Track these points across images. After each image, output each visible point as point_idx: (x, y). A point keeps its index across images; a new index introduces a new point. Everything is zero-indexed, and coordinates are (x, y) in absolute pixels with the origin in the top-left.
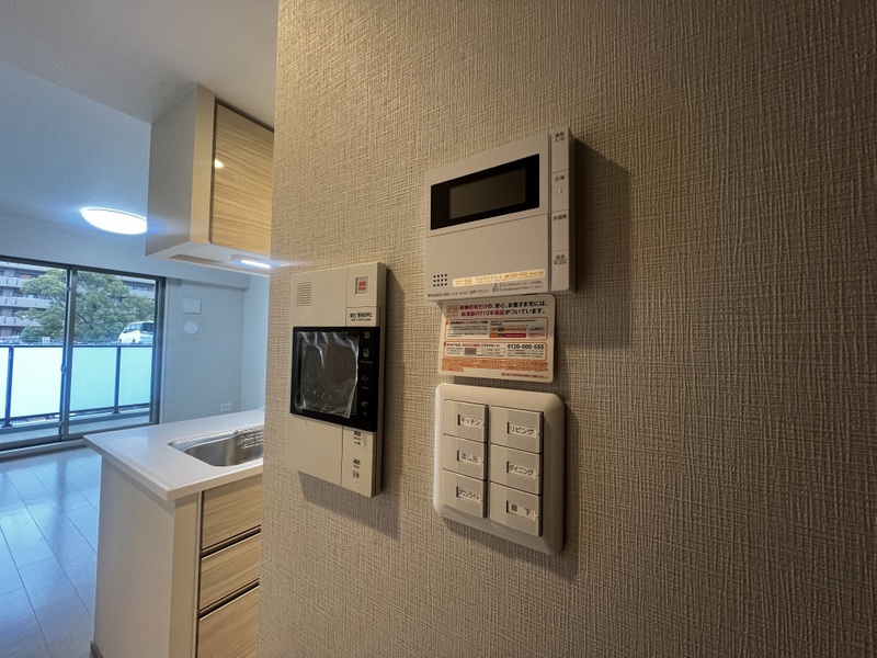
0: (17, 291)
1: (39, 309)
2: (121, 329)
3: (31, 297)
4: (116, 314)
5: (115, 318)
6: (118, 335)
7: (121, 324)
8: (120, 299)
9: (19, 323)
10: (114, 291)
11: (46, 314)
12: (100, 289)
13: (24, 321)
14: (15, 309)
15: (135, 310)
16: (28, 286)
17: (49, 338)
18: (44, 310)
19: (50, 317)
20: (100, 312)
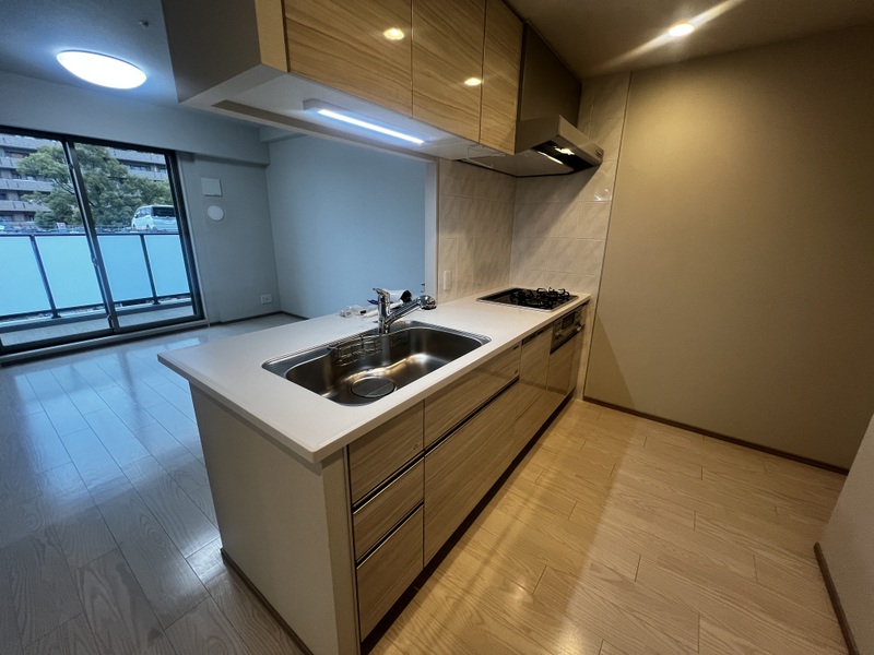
0: (14, 173)
1: (43, 193)
2: (132, 214)
3: (30, 179)
4: (121, 197)
5: (122, 201)
6: (130, 221)
7: (129, 208)
8: (121, 180)
9: (29, 208)
10: (112, 172)
11: (52, 198)
12: (98, 170)
13: (31, 205)
14: (20, 193)
15: (138, 193)
16: (24, 166)
17: (63, 224)
18: (48, 193)
19: (57, 200)
20: (105, 195)
